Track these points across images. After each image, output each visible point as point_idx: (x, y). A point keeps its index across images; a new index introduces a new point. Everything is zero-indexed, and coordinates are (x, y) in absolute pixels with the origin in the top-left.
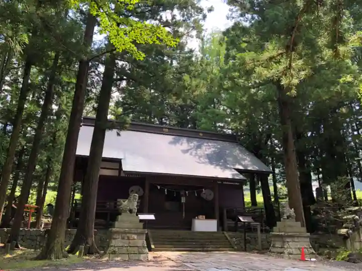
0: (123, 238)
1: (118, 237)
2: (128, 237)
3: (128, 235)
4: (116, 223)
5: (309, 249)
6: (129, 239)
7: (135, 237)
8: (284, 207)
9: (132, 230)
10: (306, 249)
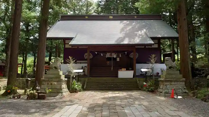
0: (48, 84)
1: (45, 83)
2: (51, 83)
9: (53, 79)
10: (181, 90)
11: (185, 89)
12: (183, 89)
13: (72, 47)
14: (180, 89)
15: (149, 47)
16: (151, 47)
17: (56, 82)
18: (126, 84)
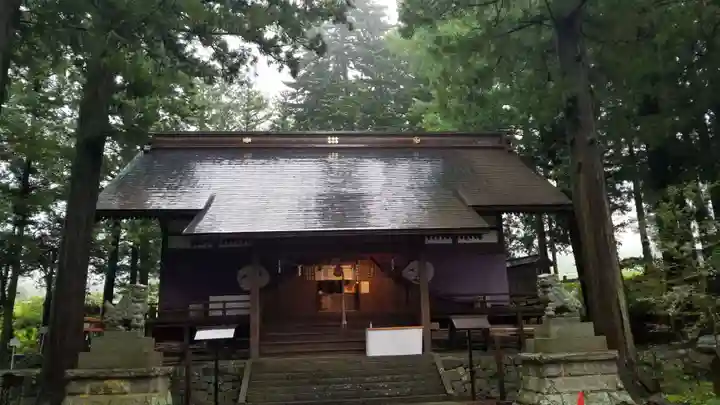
0: (93, 392)
1: (81, 389)
2: (106, 388)
3: (106, 382)
4: (82, 357)
5: (615, 394)
6: (108, 392)
7: (126, 386)
8: (547, 286)
9: (116, 370)
10: (606, 394)
11: (620, 389)
12: (612, 391)
13: (193, 244)
14: (602, 390)
15: (474, 240)
16: (477, 241)
17: (128, 383)
18: (397, 380)
